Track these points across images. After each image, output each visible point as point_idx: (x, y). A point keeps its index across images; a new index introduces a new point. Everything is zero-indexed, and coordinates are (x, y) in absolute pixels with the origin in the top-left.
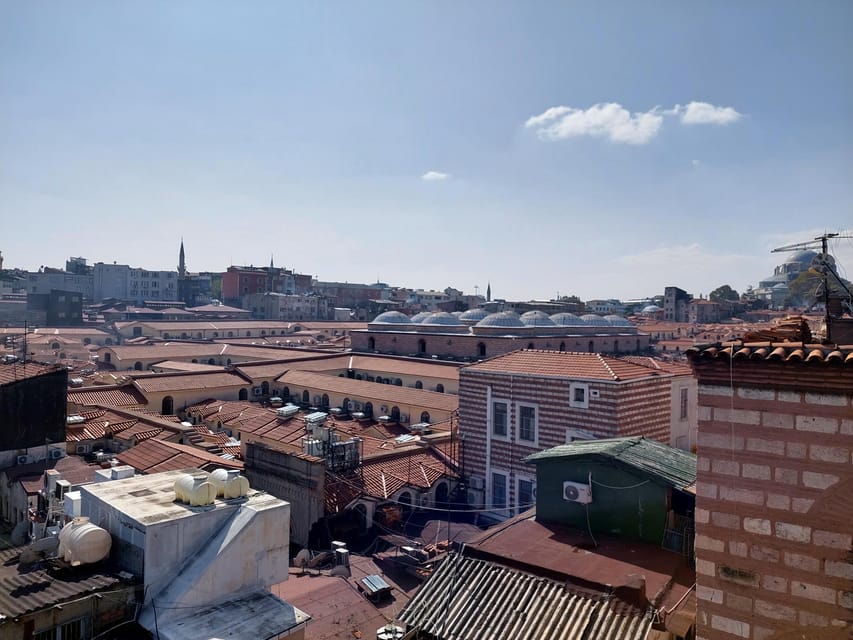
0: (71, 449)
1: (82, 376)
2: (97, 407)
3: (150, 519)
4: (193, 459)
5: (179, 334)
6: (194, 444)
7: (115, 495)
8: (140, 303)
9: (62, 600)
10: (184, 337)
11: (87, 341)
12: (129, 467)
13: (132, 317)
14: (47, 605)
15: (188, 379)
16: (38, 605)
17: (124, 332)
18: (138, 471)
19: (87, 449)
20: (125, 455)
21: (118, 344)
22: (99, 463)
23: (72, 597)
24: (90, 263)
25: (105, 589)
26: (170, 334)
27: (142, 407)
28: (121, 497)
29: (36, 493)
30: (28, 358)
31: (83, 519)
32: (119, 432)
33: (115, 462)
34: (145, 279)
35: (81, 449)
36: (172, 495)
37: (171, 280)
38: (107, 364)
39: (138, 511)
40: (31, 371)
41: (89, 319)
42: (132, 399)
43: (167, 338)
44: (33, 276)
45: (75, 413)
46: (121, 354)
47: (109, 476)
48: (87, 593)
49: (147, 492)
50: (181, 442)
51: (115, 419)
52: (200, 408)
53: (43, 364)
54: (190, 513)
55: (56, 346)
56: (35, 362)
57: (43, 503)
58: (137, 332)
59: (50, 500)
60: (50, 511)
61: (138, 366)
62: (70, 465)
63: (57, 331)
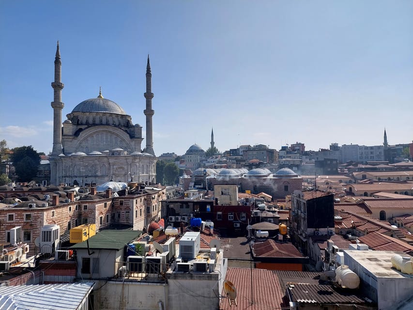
0: (337, 232)
1: (340, 197)
2: (347, 213)
3: (379, 274)
4: (400, 247)
5: (386, 178)
6: (400, 238)
7: (360, 258)
8: (364, 163)
9: (339, 303)
10: (389, 180)
11: (341, 181)
12: (365, 245)
13: (361, 170)
14: (333, 303)
15: (393, 202)
16: (329, 301)
17: (357, 177)
18: (370, 248)
19: (344, 233)
20: (363, 238)
21: (355, 183)
22: (350, 240)
23: (343, 303)
24: (340, 145)
25: (358, 304)
26: (381, 178)
27: (369, 215)
28: (363, 259)
29: (325, 249)
30: (317, 189)
31: (346, 266)
32: (358, 226)
33: (359, 241)
34: (367, 151)
35: (341, 232)
36: (390, 264)
37: (380, 150)
38: (350, 193)
39: (372, 268)
40: (318, 195)
41: (341, 171)
42: (364, 211)
43: (380, 180)
44: (316, 153)
45: (338, 215)
46: (357, 188)
47: (356, 248)
48: (350, 303)
49: (376, 260)
50: (392, 236)
51: (356, 220)
52: (402, 219)
53: (323, 192)
54: (401, 277)
55: (327, 183)
56: (320, 191)
57: (327, 255)
58: (364, 177)
59: (330, 254)
60: (331, 259)
61: (366, 194)
62: (337, 239)
63: (327, 177)
